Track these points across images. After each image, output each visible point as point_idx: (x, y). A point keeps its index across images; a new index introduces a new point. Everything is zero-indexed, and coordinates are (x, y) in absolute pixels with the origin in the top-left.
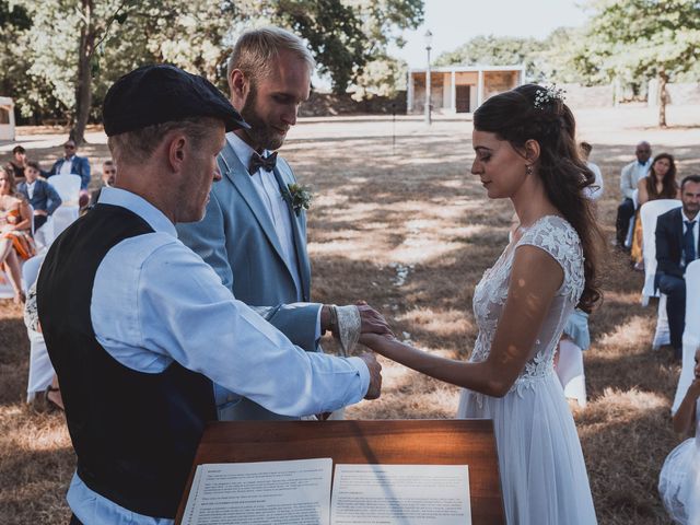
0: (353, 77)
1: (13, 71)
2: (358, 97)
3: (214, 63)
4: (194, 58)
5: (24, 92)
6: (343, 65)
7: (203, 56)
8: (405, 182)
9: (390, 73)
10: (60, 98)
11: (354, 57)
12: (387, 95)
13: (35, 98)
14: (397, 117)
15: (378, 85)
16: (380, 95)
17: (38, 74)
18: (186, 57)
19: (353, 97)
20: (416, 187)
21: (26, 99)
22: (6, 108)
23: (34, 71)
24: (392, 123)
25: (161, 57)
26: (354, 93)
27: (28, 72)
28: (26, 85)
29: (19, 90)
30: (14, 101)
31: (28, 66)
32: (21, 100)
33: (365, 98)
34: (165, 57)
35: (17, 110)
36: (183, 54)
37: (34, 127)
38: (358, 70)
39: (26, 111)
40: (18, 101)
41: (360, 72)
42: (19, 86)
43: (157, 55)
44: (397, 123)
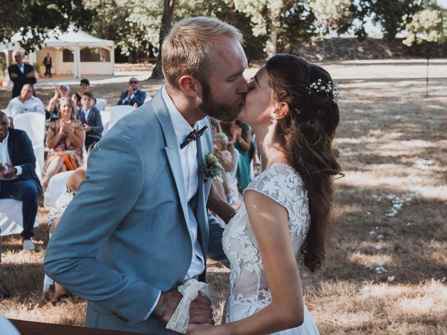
0: (402, 24)
1: (116, 20)
2: (408, 43)
3: (277, 12)
4: (261, 8)
5: (125, 36)
6: (392, 13)
7: (268, 7)
8: (429, 121)
9: (440, 20)
10: (150, 41)
11: (403, 7)
12: (436, 40)
13: (133, 41)
14: (431, 61)
15: (428, 31)
16: (429, 40)
17: (134, 21)
18: (254, 7)
19: (404, 42)
20: (438, 126)
21: (126, 41)
22: (108, 49)
23: (132, 18)
24: (426, 66)
25: (234, 8)
26: (405, 39)
27: (126, 20)
28: (126, 30)
29: (120, 34)
30: (115, 44)
31: (127, 15)
32: (122, 43)
33: (414, 43)
34: (237, 8)
35: (118, 50)
36: (252, 5)
37: (131, 65)
38: (408, 18)
39: (125, 51)
40: (119, 44)
41: (409, 20)
42: (121, 31)
43: (231, 6)
44: (430, 66)
